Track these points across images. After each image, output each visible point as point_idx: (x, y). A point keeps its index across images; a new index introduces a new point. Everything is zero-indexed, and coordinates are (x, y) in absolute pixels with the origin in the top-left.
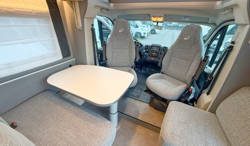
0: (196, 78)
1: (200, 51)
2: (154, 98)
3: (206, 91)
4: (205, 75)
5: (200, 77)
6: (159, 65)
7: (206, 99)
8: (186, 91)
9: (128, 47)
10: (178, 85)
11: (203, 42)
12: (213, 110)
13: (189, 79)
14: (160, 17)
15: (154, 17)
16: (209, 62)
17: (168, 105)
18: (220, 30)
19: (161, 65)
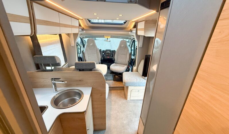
0: (130, 62)
1: (128, 50)
2: (115, 75)
3: (134, 66)
4: (132, 59)
5: (131, 61)
6: (113, 59)
7: (135, 68)
8: (127, 69)
9: (96, 53)
10: (124, 67)
11: (128, 47)
12: (137, 71)
13: (127, 63)
14: (109, 36)
15: (106, 36)
16: (133, 55)
17: (122, 75)
18: (133, 41)
19: (114, 59)
